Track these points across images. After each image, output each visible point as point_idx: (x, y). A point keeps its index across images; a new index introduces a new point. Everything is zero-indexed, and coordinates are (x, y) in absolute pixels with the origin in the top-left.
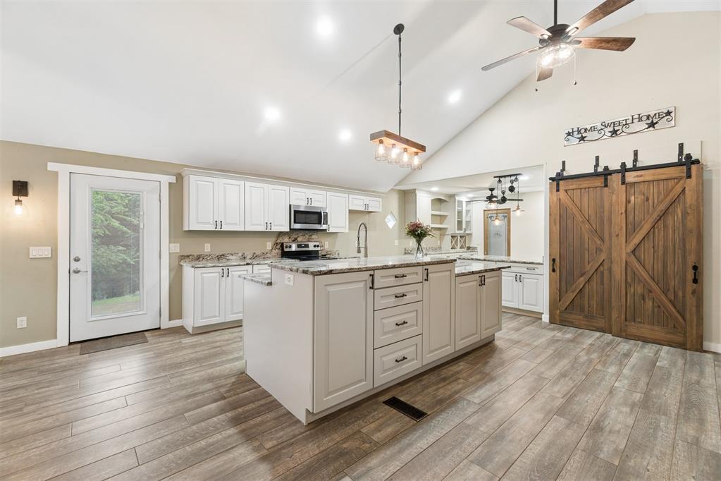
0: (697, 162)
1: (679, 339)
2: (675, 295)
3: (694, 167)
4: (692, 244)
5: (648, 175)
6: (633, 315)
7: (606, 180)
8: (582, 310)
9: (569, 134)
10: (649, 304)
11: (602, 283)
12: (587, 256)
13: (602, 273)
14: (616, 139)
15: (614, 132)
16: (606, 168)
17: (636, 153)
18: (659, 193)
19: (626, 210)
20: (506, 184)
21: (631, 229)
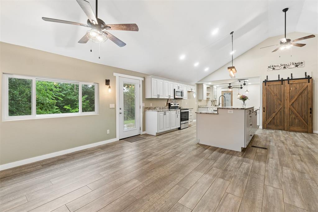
0: (311, 78)
1: (306, 130)
2: (305, 117)
3: (310, 79)
4: (310, 102)
5: (297, 81)
6: (291, 124)
7: (282, 83)
8: (274, 123)
9: (269, 67)
10: (297, 120)
11: (281, 115)
12: (276, 106)
13: (281, 112)
14: (285, 70)
15: (285, 67)
16: (282, 79)
17: (292, 74)
18: (300, 87)
19: (289, 92)
20: (242, 82)
21: (291, 98)
